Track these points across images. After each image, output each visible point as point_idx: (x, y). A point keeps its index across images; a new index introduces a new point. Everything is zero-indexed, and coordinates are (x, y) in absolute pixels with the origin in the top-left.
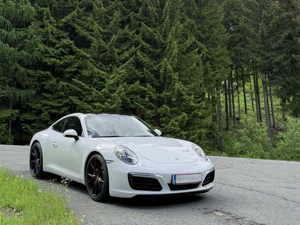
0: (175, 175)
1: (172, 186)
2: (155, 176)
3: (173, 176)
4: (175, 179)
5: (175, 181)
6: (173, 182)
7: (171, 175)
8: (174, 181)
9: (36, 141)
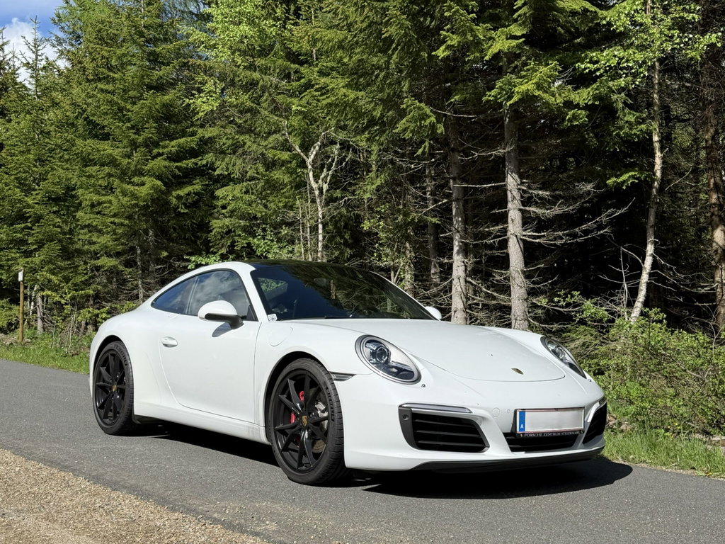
0: (523, 411)
1: (515, 440)
2: (471, 412)
3: (518, 413)
4: (523, 422)
5: (522, 426)
6: (518, 430)
7: (513, 411)
8: (520, 426)
9: (112, 339)
